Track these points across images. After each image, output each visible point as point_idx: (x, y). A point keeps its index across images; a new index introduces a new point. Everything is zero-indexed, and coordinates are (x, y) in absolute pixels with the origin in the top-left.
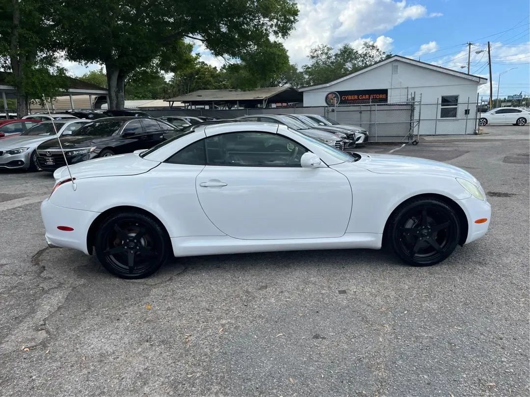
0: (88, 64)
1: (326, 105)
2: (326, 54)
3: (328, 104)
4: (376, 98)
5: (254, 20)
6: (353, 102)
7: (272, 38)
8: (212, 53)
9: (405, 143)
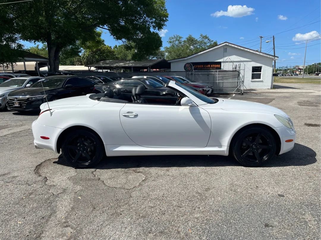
0: (36, 42)
1: (185, 71)
2: (179, 40)
3: (185, 70)
4: (214, 67)
5: (141, 19)
6: (201, 69)
7: (152, 30)
8: (114, 38)
9: (234, 93)
